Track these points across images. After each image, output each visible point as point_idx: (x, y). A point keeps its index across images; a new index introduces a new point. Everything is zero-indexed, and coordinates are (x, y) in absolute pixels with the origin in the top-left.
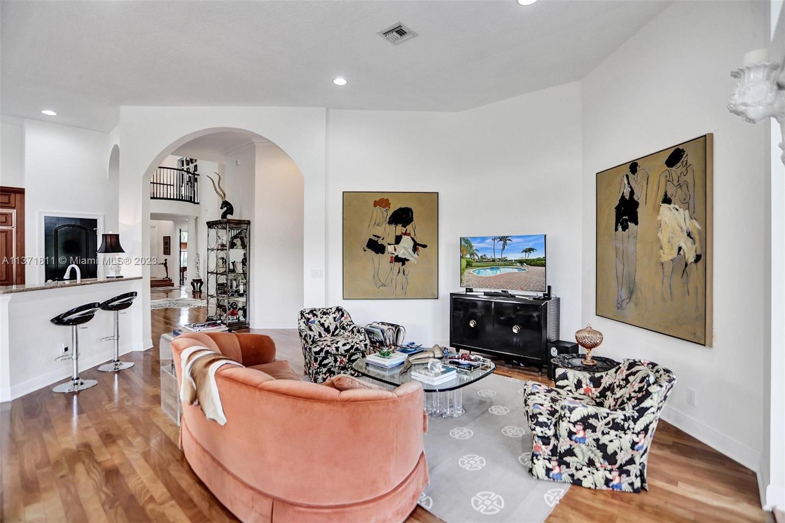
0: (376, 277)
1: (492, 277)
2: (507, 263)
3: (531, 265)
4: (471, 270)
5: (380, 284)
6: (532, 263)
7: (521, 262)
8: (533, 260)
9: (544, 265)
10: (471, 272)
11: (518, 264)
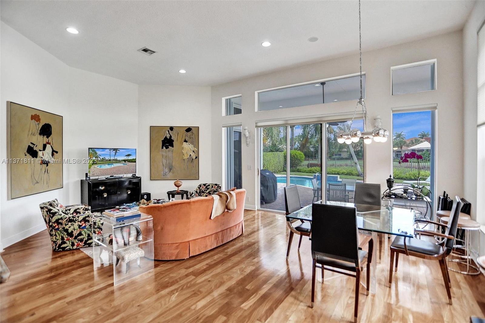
0: (33, 177)
1: (109, 169)
2: (117, 161)
3: (130, 162)
4: (96, 166)
5: (35, 182)
6: (130, 161)
7: (125, 161)
8: (131, 160)
9: (135, 162)
10: (96, 167)
11: (123, 162)
